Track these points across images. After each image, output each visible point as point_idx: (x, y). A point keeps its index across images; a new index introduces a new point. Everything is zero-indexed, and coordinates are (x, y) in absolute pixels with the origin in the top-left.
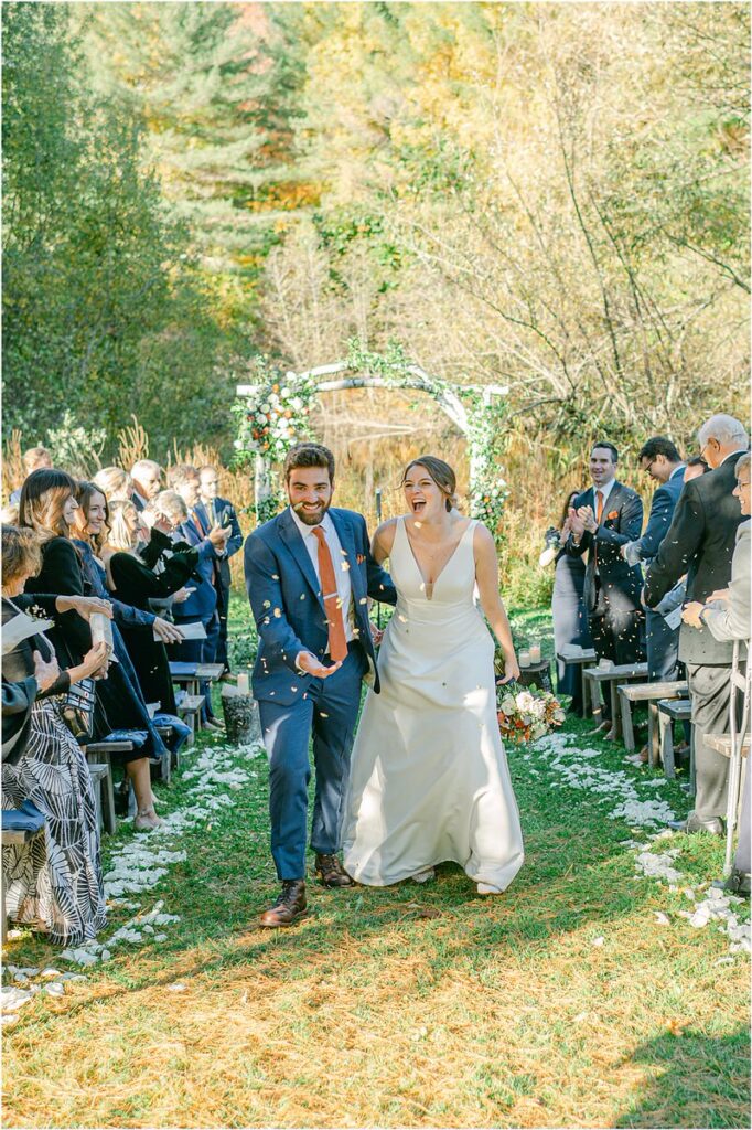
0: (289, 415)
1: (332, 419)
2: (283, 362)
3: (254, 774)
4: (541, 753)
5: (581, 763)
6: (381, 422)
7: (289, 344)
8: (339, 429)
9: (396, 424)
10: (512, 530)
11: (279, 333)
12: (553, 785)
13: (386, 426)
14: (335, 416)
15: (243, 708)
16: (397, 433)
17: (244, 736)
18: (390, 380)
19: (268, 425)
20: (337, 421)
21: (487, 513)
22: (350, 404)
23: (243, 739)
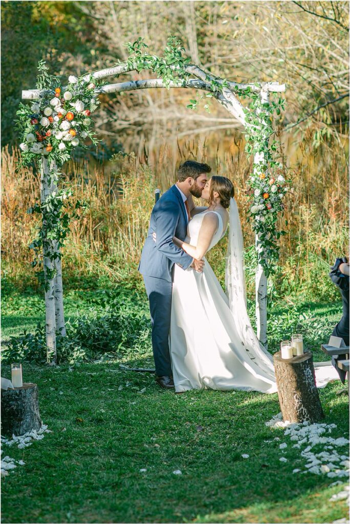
0: (70, 117)
1: (161, 114)
2: (110, 58)
3: (21, 462)
4: (296, 442)
5: (330, 451)
6: (209, 116)
7: (115, 40)
8: (167, 123)
9: (225, 117)
10: (307, 224)
11: (106, 28)
12: (296, 471)
13: (214, 119)
14: (164, 111)
15: (16, 400)
16: (227, 126)
17: (17, 427)
18: (168, 81)
19: (51, 127)
20: (165, 115)
21: (266, 209)
22: (179, 98)
23: (17, 430)
